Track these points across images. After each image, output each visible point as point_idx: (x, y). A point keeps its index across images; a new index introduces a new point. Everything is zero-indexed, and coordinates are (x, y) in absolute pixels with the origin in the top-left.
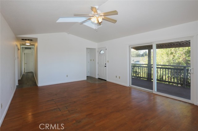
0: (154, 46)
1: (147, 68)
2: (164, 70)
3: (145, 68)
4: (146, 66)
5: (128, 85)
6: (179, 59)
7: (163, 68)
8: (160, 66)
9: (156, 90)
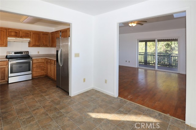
0: (156, 40)
1: (144, 55)
2: (153, 56)
3: (142, 55)
4: (144, 54)
5: (137, 67)
6: (161, 49)
7: (152, 55)
8: (150, 54)
9: (157, 68)
